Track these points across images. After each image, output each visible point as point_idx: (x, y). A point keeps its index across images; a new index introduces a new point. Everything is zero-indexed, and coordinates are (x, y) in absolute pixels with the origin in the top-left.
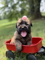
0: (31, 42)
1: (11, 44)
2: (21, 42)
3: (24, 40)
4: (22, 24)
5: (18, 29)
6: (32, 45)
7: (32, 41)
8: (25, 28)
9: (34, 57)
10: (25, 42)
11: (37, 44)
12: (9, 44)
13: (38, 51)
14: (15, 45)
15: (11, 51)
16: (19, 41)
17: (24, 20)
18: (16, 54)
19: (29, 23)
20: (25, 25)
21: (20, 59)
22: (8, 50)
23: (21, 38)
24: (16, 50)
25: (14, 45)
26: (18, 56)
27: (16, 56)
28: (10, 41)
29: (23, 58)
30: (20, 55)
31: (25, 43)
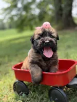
3: (46, 64)
6: (58, 73)
7: (58, 65)
10: (47, 66)
11: (68, 70)
13: (69, 83)
15: (22, 82)
18: (31, 86)
21: (37, 95)
22: (17, 81)
23: (40, 60)
24: (32, 80)
25: (28, 72)
26: (34, 91)
27: (31, 90)
28: (21, 65)
29: (42, 93)
30: (37, 88)
31: (46, 68)
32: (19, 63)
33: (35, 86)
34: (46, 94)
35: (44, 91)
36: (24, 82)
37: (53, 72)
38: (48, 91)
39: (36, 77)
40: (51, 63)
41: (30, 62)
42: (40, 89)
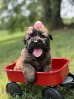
0: (50, 66)
1: (15, 70)
4: (35, 36)
5: (28, 45)
7: (51, 64)
12: (11, 70)
14: (23, 71)
15: (15, 83)
18: (24, 87)
21: (31, 96)
22: (10, 82)
23: (33, 60)
24: (25, 80)
26: (27, 92)
27: (24, 91)
28: (14, 65)
29: (36, 93)
30: (30, 89)
32: (11, 64)
33: (29, 87)
34: (40, 94)
35: (37, 91)
36: (17, 83)
37: (47, 71)
38: (41, 91)
41: (23, 62)
42: (33, 90)
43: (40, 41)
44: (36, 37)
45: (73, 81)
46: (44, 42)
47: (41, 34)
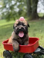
0: (28, 42)
1: (8, 44)
2: (19, 42)
8: (22, 29)
9: (31, 57)
12: (6, 44)
14: (12, 45)
15: (8, 51)
16: (16, 41)
17: (21, 21)
19: (26, 24)
20: (22, 26)
24: (13, 50)
32: (6, 40)
36: (9, 51)
38: (23, 56)
39: (16, 48)
40: (25, 40)
42: (18, 55)
43: (22, 28)
44: (20, 26)
45: (40, 51)
46: (25, 29)
47: (23, 24)
